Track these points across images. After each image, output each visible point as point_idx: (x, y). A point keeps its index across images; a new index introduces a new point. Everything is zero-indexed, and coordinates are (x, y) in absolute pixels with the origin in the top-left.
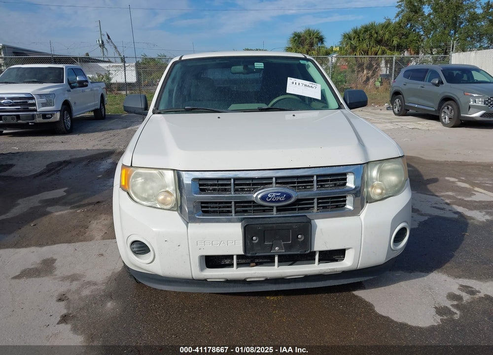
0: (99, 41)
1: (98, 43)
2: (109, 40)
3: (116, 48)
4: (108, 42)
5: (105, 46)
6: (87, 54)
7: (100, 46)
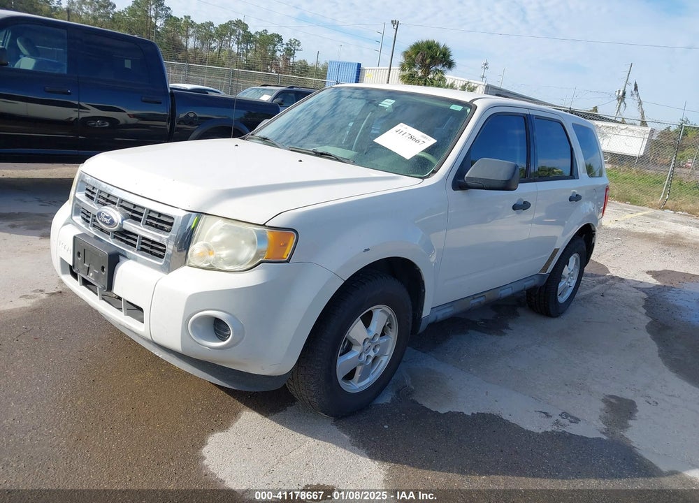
0: (619, 91)
1: (617, 93)
2: (634, 92)
3: (640, 103)
4: (632, 95)
5: (625, 100)
6: (595, 109)
7: (618, 99)
